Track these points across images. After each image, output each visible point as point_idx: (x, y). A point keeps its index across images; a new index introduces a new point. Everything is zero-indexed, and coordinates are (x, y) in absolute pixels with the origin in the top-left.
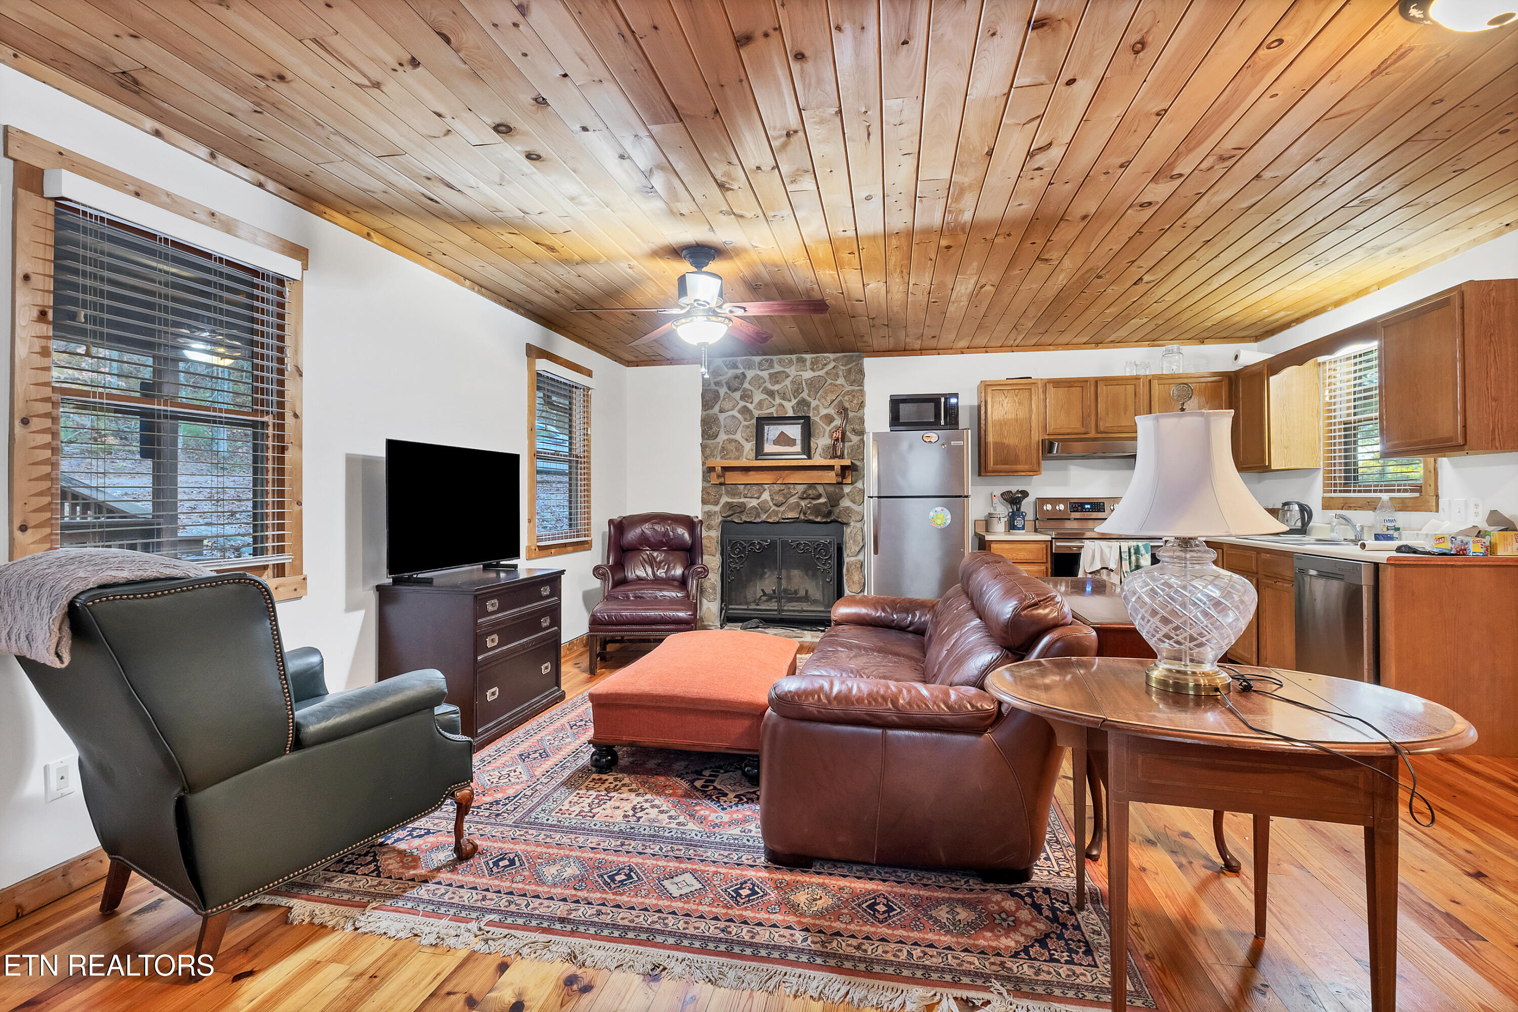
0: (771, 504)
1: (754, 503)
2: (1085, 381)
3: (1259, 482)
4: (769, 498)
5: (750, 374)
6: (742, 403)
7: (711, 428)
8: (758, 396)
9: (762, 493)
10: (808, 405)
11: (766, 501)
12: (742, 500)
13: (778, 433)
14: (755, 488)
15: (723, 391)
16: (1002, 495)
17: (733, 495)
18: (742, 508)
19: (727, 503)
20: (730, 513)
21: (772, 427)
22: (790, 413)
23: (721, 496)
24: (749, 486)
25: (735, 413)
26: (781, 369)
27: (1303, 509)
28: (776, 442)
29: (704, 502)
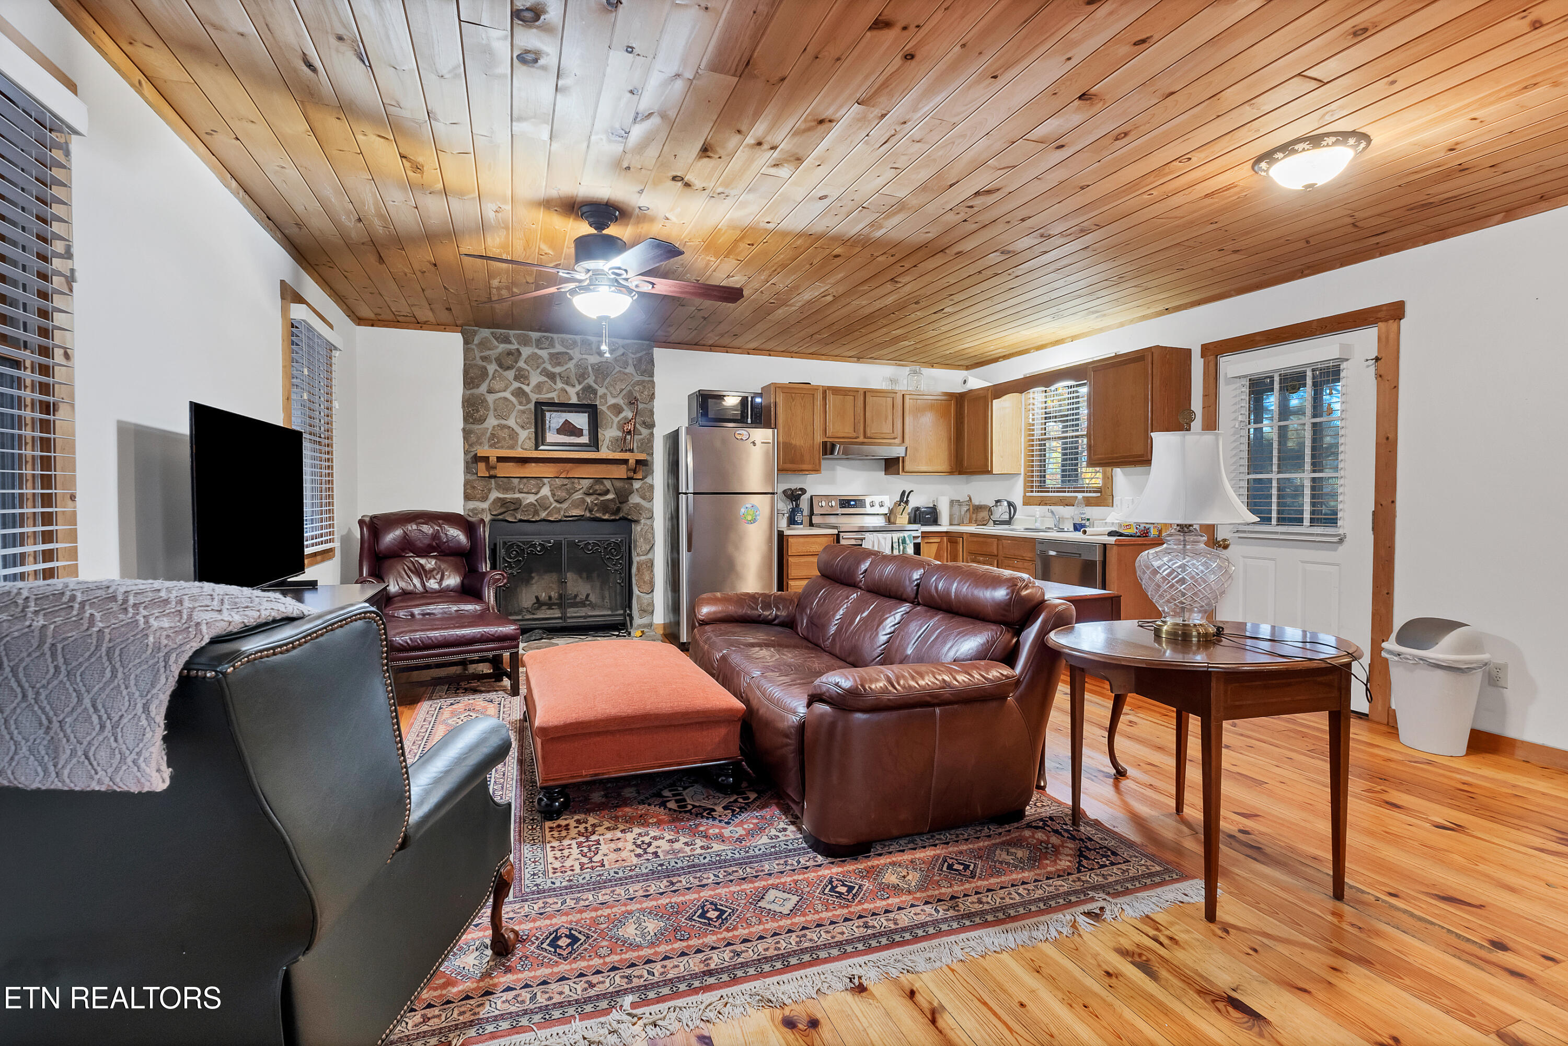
0: (552, 500)
1: (531, 499)
2: (856, 391)
3: (967, 483)
4: (549, 494)
5: (526, 351)
6: (516, 385)
7: (478, 411)
8: (536, 378)
9: (541, 488)
10: (595, 392)
11: (546, 497)
12: (517, 495)
13: (562, 421)
14: (533, 482)
15: (492, 368)
16: (784, 492)
17: (506, 490)
18: (516, 505)
19: (499, 499)
20: (503, 510)
21: (554, 414)
22: (574, 400)
23: (490, 490)
24: (525, 480)
25: (507, 394)
26: (564, 350)
27: (1010, 504)
28: (559, 431)
29: (467, 497)
